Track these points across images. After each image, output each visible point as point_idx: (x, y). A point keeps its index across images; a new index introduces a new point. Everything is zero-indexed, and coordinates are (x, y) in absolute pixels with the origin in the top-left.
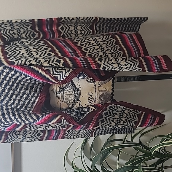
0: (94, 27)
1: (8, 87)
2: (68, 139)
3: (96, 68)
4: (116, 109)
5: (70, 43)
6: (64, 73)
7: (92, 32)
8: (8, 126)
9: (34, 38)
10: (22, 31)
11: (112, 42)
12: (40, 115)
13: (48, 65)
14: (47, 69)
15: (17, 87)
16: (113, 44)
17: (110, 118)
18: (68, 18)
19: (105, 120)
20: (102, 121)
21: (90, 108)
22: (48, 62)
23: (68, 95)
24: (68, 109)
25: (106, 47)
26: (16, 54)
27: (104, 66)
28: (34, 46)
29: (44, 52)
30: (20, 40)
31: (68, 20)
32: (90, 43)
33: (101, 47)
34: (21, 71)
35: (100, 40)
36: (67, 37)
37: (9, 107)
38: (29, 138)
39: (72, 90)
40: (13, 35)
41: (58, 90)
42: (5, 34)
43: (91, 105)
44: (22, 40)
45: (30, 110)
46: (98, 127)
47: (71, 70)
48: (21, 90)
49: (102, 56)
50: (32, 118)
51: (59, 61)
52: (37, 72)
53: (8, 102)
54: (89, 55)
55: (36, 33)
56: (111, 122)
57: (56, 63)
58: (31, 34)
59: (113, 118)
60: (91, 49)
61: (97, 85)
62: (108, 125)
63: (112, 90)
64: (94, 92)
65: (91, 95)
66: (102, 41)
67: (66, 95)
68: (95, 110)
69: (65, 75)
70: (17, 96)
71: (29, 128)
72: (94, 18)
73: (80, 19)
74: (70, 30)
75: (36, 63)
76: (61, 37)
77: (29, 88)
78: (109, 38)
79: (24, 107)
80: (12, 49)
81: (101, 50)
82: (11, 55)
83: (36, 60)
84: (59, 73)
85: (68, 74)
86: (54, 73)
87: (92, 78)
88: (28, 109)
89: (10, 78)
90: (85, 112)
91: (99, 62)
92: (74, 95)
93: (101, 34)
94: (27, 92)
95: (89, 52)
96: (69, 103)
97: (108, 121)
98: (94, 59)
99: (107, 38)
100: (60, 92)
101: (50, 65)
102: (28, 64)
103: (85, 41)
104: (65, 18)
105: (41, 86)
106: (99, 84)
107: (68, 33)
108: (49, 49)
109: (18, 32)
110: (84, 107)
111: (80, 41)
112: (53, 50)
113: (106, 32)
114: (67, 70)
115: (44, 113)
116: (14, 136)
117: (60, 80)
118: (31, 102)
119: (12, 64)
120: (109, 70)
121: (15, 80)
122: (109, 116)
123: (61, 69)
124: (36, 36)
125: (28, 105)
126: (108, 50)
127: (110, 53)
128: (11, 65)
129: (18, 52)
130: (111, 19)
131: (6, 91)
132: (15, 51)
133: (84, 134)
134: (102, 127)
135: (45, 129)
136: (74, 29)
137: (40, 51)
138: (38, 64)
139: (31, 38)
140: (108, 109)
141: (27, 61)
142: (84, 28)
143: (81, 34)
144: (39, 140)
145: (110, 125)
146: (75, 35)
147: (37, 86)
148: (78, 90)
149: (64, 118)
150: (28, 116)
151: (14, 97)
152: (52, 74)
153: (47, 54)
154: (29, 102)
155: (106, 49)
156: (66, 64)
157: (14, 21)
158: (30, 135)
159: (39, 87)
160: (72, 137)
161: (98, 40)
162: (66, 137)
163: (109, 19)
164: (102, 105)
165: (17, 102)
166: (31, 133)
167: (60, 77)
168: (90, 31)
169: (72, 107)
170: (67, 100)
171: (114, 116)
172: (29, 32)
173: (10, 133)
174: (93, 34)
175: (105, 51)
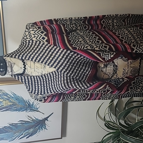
0: (126, 20)
1: (72, 64)
2: (103, 100)
3: (130, 51)
4: (141, 80)
5: (111, 33)
6: (110, 55)
7: (124, 24)
8: (69, 90)
9: (86, 29)
10: (78, 25)
11: (140, 32)
12: (91, 84)
13: (99, 49)
14: (98, 52)
15: (77, 64)
16: (141, 33)
17: (137, 86)
18: (110, 15)
19: (133, 87)
20: (131, 88)
21: (124, 79)
22: (98, 47)
23: (109, 69)
24: (109, 79)
25: (136, 36)
26: (76, 42)
27: (137, 50)
28: (86, 35)
29: (94, 40)
30: (76, 31)
31: (110, 17)
32: (125, 33)
33: (133, 36)
34: (81, 54)
35: (132, 31)
36: (107, 28)
37: (71, 78)
38: (78, 98)
39: (112, 66)
40: (73, 28)
41: (103, 66)
42: (68, 28)
43: (124, 77)
44: (77, 31)
45: (85, 80)
46: (128, 92)
47: (115, 53)
48: (79, 66)
49: (134, 43)
50: (87, 86)
51: (106, 47)
52: (92, 54)
53: (71, 74)
54: (125, 42)
55: (87, 26)
56: (138, 89)
57: (104, 48)
58: (84, 27)
59: (139, 86)
60: (126, 37)
61: (129, 63)
62: (135, 91)
63: (140, 66)
64: (127, 68)
65: (125, 70)
66: (133, 31)
67: (108, 70)
68: (128, 80)
69: (110, 56)
70: (77, 70)
71: (82, 91)
72: (128, 15)
73: (118, 16)
74: (109, 23)
75: (91, 48)
76: (103, 28)
77: (85, 65)
78: (138, 29)
79: (81, 78)
80: (73, 38)
81: (133, 38)
82: (73, 43)
83: (91, 46)
84: (106, 55)
85: (112, 56)
86: (103, 55)
87: (127, 58)
88: (84, 79)
89: (74, 59)
90: (121, 81)
91: (133, 47)
92: (113, 70)
93: (130, 25)
94: (84, 68)
95: (125, 40)
96: (110, 75)
97: (135, 88)
98: (130, 45)
99: (136, 29)
100: (104, 68)
101: (100, 50)
102: (86, 48)
103: (121, 31)
104: (108, 15)
105: (92, 64)
106: (131, 62)
107: (108, 25)
108: (97, 38)
109: (76, 26)
110: (120, 78)
111: (117, 32)
112: (100, 39)
113: (134, 24)
114: (112, 53)
115: (94, 82)
116: (68, 97)
117: (107, 60)
118: (86, 74)
119: (75, 48)
120: (140, 52)
121: (77, 59)
122: (136, 84)
123: (107, 53)
124: (87, 28)
125: (83, 77)
126: (138, 38)
127: (139, 40)
128: (75, 50)
129: (77, 40)
130: (140, 15)
131: (70, 67)
132: (75, 40)
133: (114, 97)
134: (131, 92)
135: (92, 93)
136: (112, 22)
137: (92, 39)
138: (92, 49)
139: (83, 29)
140: (136, 80)
141: (85, 47)
142: (119, 21)
143: (116, 25)
144: (84, 100)
145: (136, 91)
146: (112, 26)
147: (90, 64)
148: (117, 66)
149: (108, 86)
150: (84, 84)
151: (75, 71)
152: (102, 56)
153: (96, 41)
154: (85, 74)
155: (136, 37)
156: (110, 49)
157: (73, 18)
158: (79, 96)
159: (91, 64)
160: (105, 98)
161: (130, 31)
162: (101, 98)
163: (138, 15)
164: (133, 77)
165: (77, 74)
166: (79, 95)
167: (107, 58)
168: (123, 23)
169: (111, 78)
170: (108, 73)
171: (140, 84)
172: (83, 25)
173: (66, 95)
174: (125, 25)
175: (136, 39)
